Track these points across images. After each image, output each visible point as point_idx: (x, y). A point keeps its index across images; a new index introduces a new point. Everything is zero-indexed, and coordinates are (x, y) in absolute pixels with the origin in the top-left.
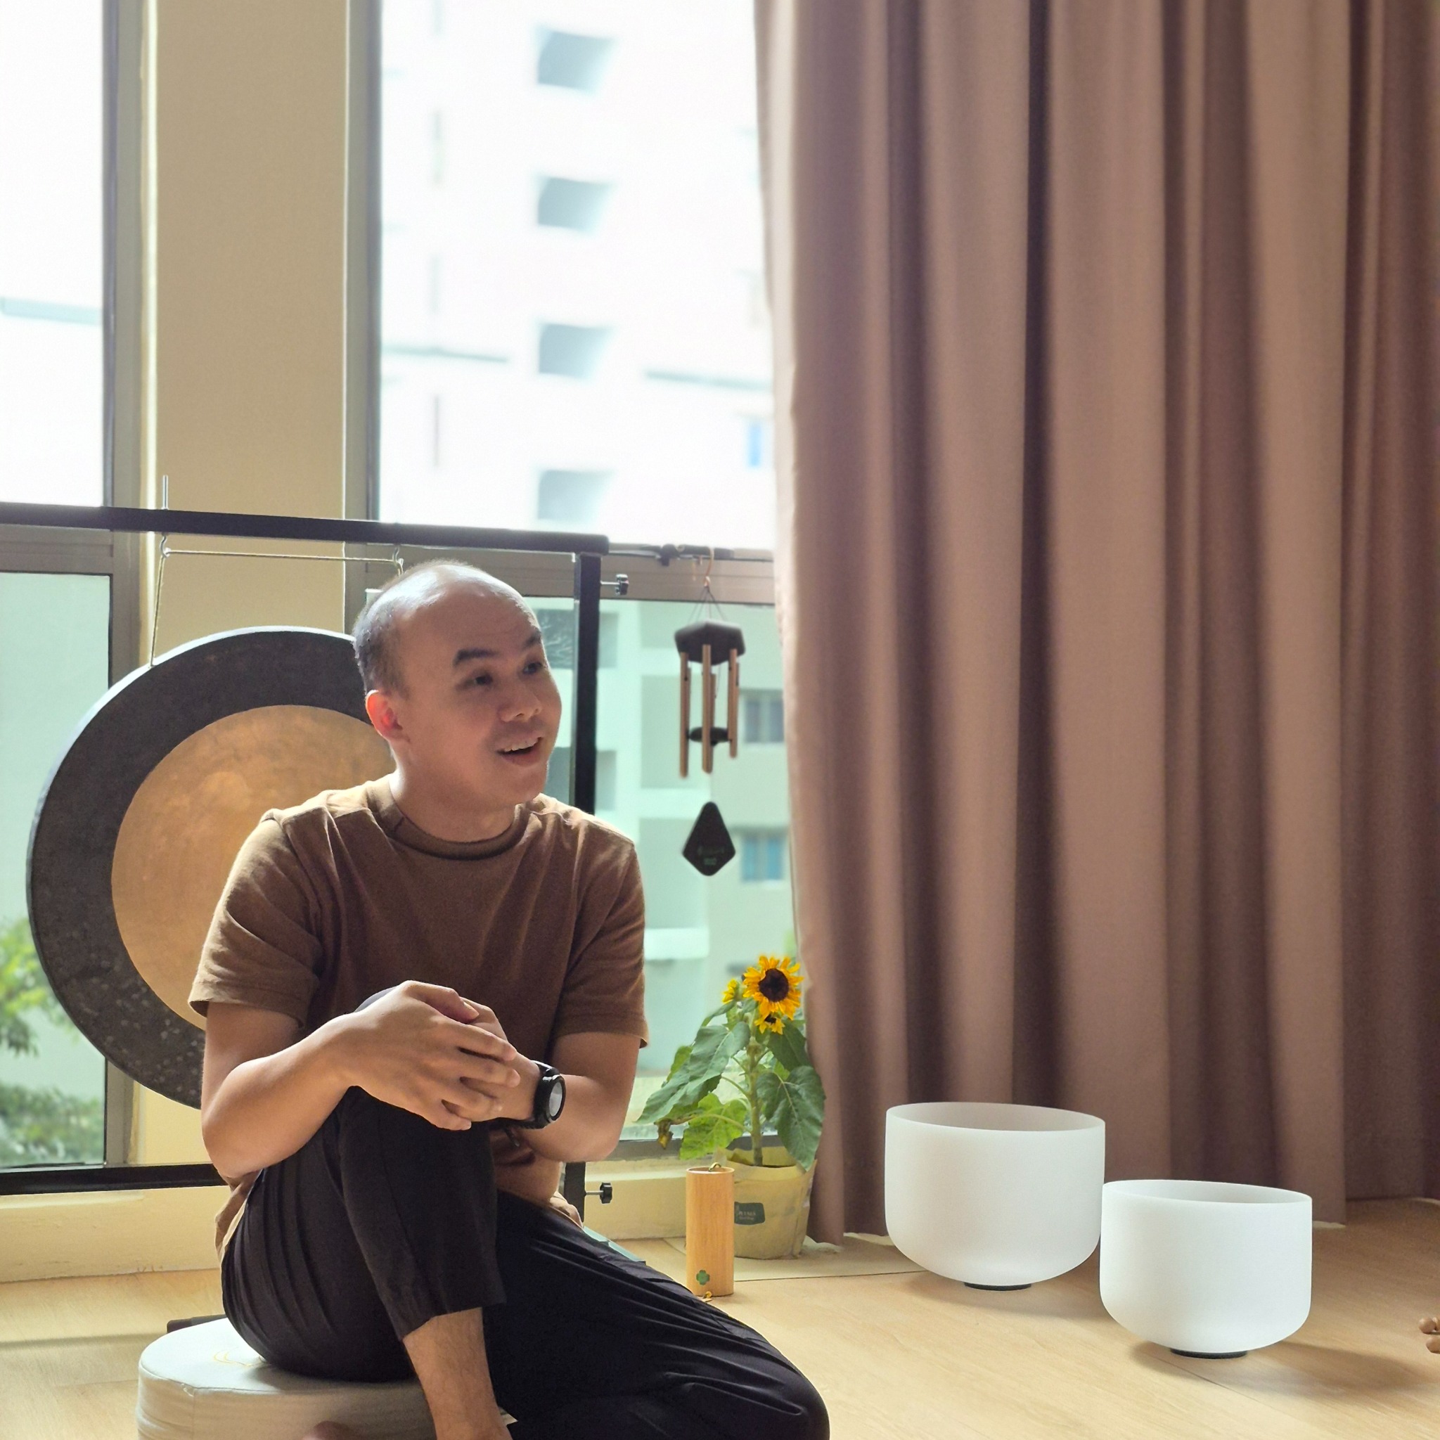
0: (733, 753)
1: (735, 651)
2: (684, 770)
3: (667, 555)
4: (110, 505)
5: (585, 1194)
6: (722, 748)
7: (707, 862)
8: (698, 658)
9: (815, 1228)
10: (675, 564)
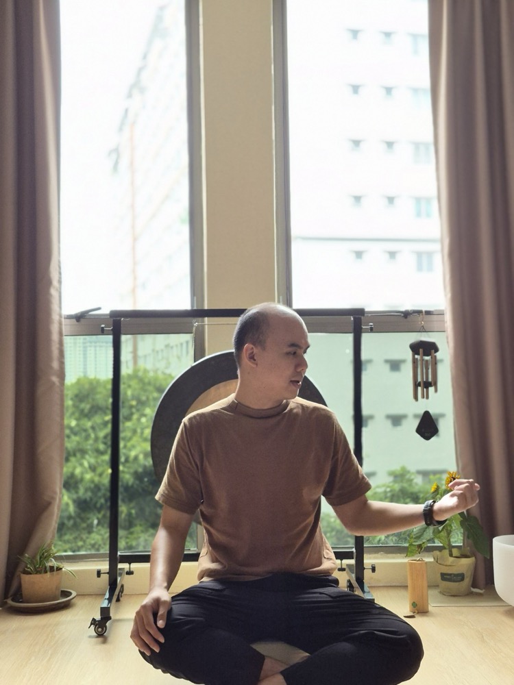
0: (436, 391)
1: (433, 351)
2: (416, 398)
3: (406, 314)
4: (195, 308)
5: (364, 568)
6: (431, 389)
7: (426, 435)
8: (418, 354)
9: (474, 585)
10: (410, 318)
